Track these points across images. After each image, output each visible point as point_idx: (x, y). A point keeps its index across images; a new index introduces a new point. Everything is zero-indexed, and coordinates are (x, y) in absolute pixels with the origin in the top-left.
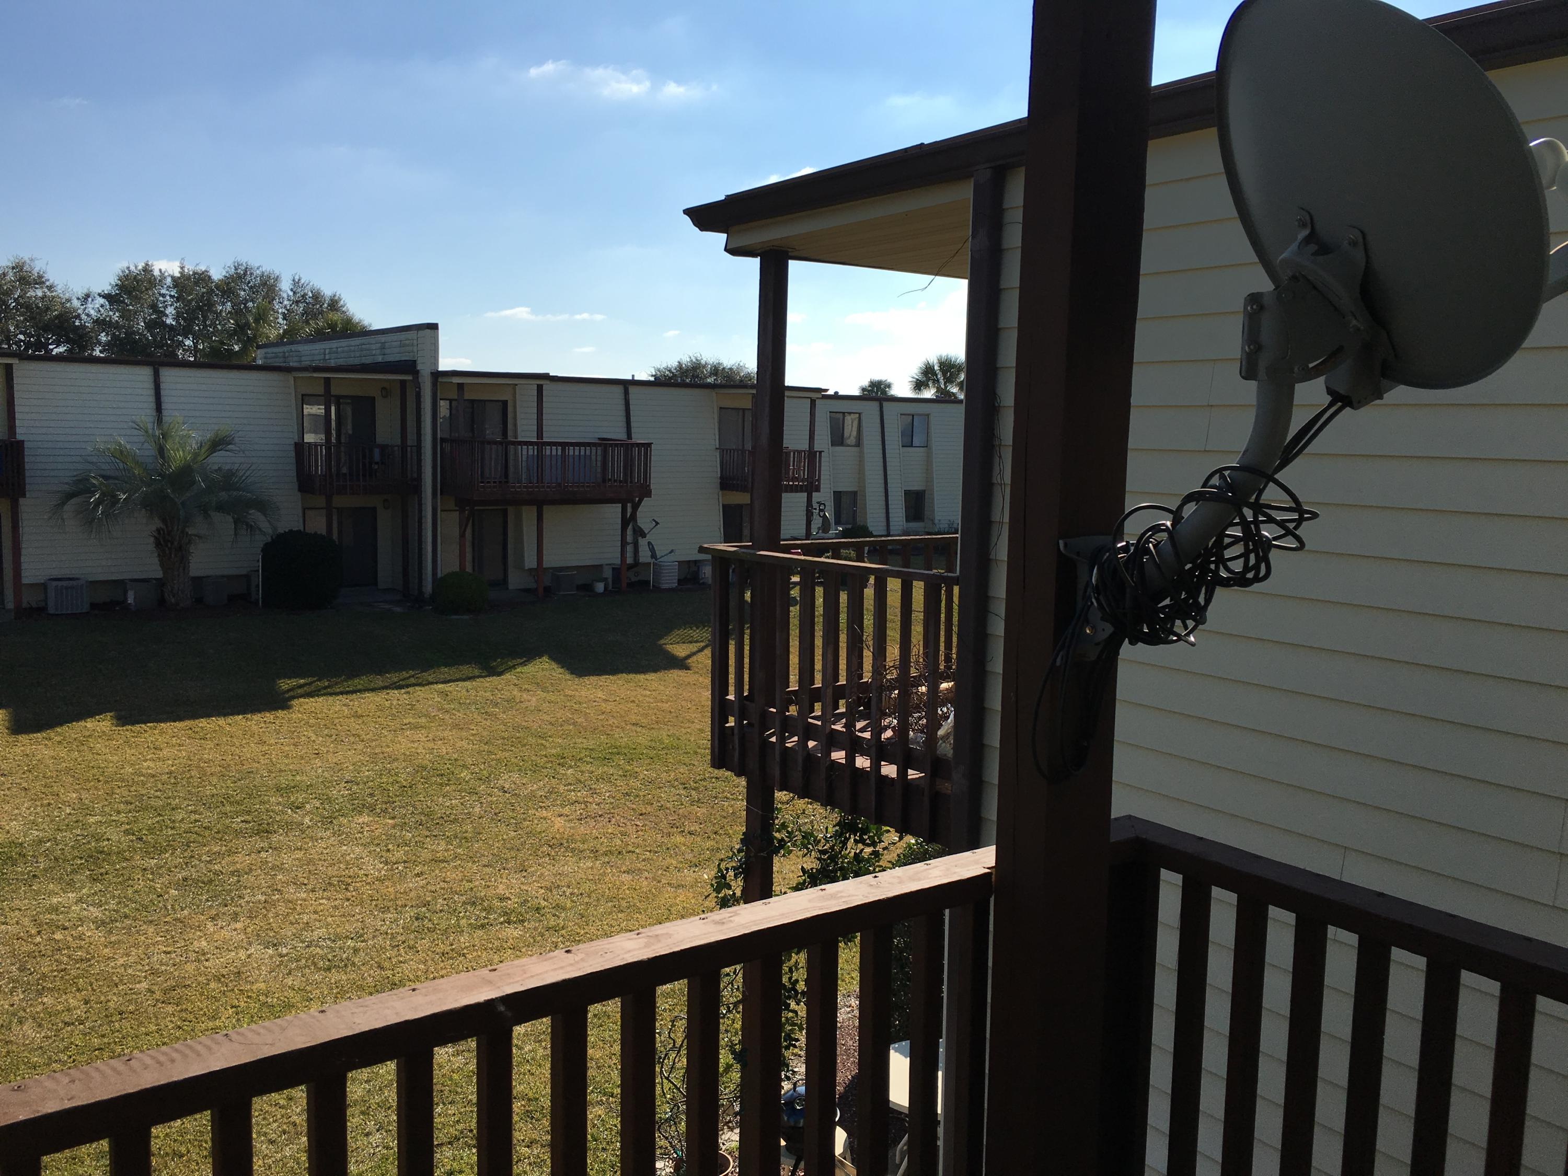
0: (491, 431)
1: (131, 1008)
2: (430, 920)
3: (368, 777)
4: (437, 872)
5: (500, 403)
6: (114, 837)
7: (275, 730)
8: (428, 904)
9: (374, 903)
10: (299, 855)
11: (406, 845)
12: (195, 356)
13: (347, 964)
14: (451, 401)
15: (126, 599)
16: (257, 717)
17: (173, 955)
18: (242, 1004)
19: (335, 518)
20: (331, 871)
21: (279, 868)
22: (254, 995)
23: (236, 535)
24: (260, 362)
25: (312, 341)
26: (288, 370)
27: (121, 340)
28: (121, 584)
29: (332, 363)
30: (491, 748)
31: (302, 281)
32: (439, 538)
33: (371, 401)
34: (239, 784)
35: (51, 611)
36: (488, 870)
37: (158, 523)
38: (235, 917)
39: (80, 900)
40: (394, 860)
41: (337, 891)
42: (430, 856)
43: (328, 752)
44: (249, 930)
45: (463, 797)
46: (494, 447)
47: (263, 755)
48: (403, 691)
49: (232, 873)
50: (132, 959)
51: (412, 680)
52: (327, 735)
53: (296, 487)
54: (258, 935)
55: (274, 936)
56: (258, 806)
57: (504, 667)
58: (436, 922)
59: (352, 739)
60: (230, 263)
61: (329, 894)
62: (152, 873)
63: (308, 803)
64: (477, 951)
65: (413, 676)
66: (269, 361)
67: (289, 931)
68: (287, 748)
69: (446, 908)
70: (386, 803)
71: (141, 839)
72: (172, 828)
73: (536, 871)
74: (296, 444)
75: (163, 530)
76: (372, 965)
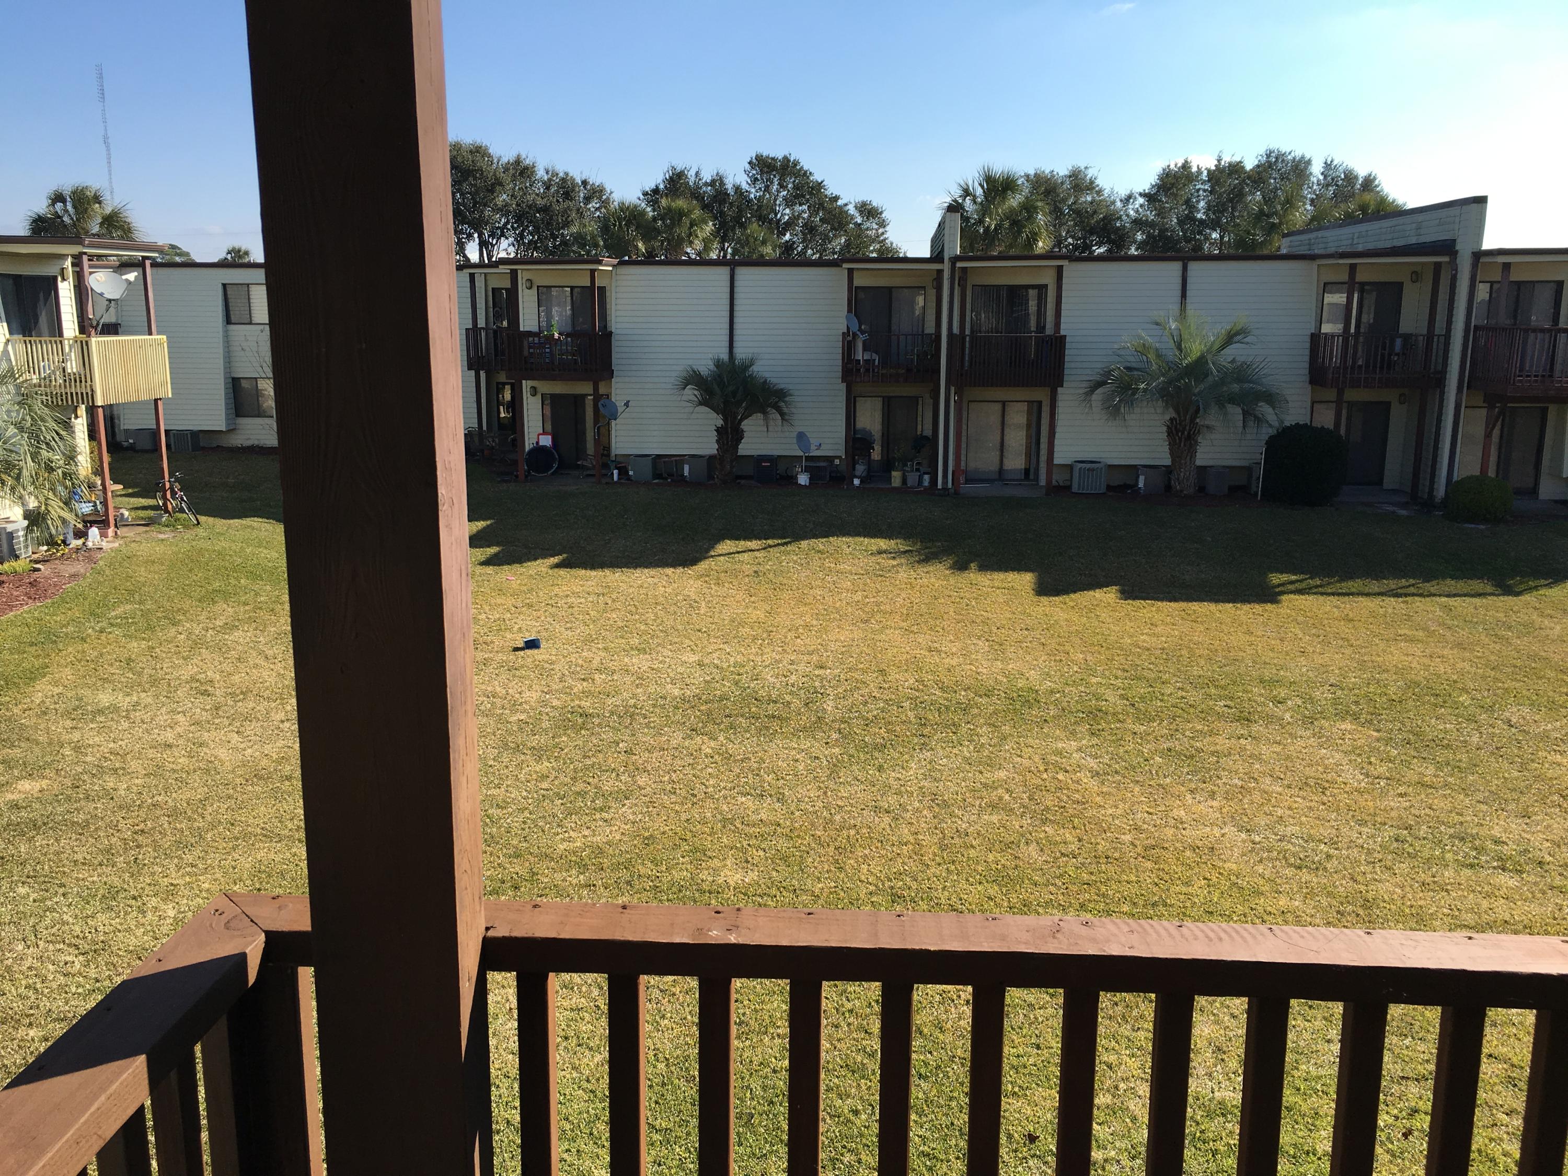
0: (1538, 317)
1: (1117, 855)
2: (1411, 845)
3: (1355, 684)
4: (1423, 796)
5: (1552, 284)
6: (1111, 699)
7: (1263, 622)
8: (1409, 828)
9: (1351, 813)
10: (1278, 749)
11: (1390, 761)
12: (1220, 249)
13: (1318, 868)
14: (1492, 283)
15: (1137, 484)
16: (1246, 607)
17: (1155, 817)
18: (1215, 879)
19: (1344, 412)
20: (1309, 772)
21: (1258, 758)
22: (1225, 873)
23: (1244, 427)
24: (1284, 251)
25: (1340, 226)
26: (1312, 258)
27: (1154, 237)
28: (1134, 469)
29: (1360, 248)
30: (1498, 675)
31: (1335, 163)
32: (1460, 437)
33: (1398, 287)
34: (1225, 669)
35: (1075, 488)
36: (1484, 807)
37: (1171, 414)
38: (1212, 795)
39: (1080, 750)
40: (1376, 773)
41: (1313, 793)
42: (1416, 778)
43: (1314, 652)
44: (1224, 810)
45: (1459, 723)
46: (1540, 335)
47: (1249, 646)
48: (1401, 599)
49: (1213, 753)
50: (1119, 812)
51: (1412, 590)
52: (1314, 635)
53: (1308, 380)
54: (1232, 817)
55: (1248, 822)
56: (1241, 694)
57: (1523, 587)
58: (1417, 849)
59: (1340, 642)
60: (1262, 151)
61: (1305, 794)
62: (1141, 738)
63: (1290, 699)
64: (1463, 890)
65: (1413, 585)
66: (1294, 250)
67: (1262, 821)
68: (1273, 642)
69: (1430, 836)
70: (1372, 714)
71: (1133, 705)
72: (1161, 700)
73: (1543, 820)
74: (1312, 335)
75: (1176, 419)
76: (1345, 875)
